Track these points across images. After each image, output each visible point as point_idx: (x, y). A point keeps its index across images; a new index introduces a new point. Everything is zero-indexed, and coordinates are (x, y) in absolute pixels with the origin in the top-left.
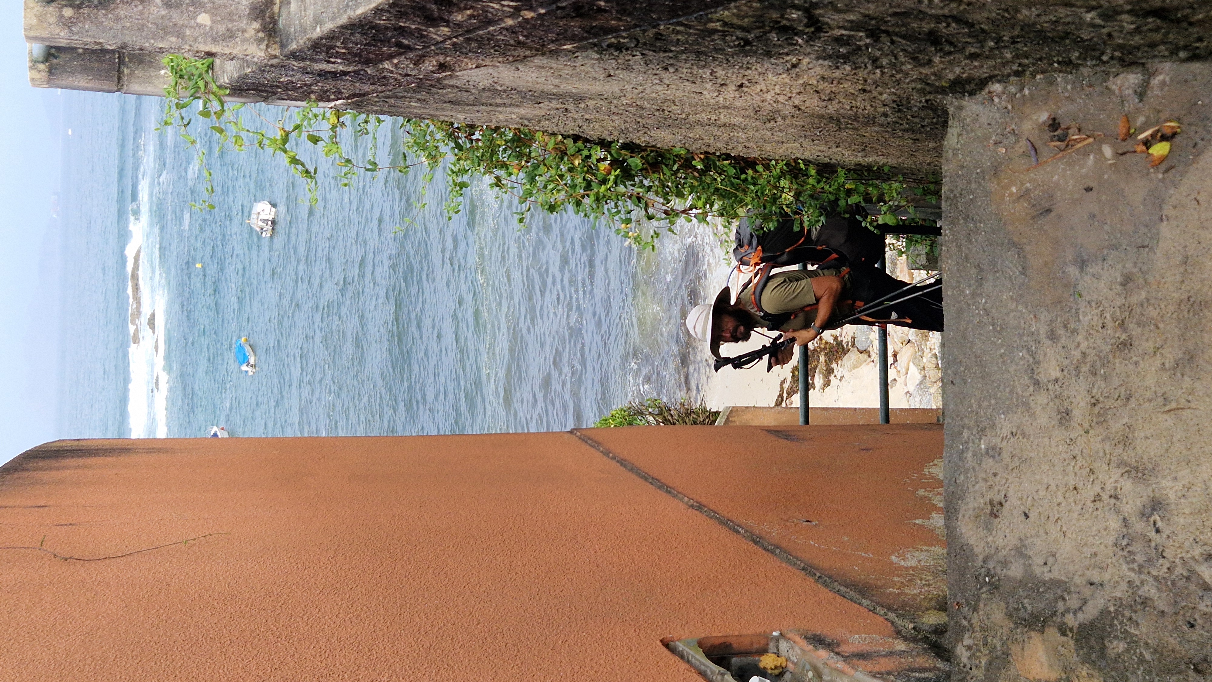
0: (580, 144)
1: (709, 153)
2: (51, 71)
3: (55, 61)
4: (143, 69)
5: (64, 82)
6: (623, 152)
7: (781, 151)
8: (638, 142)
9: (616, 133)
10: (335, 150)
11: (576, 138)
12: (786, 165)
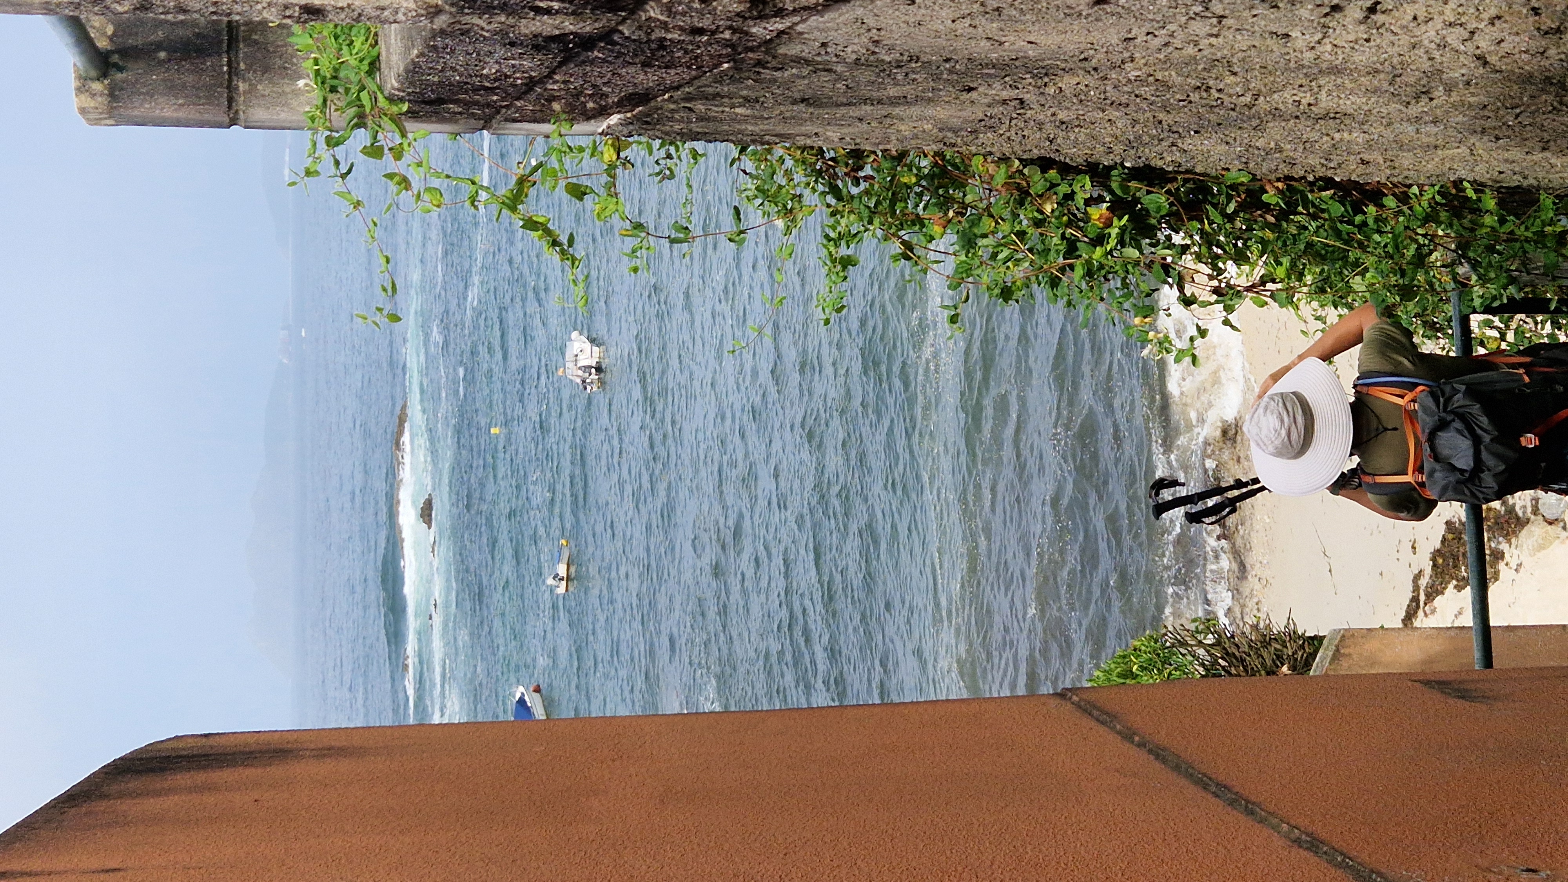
0: (1053, 173)
1: (1292, 178)
2: (113, 94)
3: (119, 76)
4: (271, 80)
5: (136, 113)
6: (1133, 184)
7: (1431, 165)
8: (1160, 163)
9: (1118, 148)
10: (612, 207)
11: (1045, 164)
12: (1439, 192)
